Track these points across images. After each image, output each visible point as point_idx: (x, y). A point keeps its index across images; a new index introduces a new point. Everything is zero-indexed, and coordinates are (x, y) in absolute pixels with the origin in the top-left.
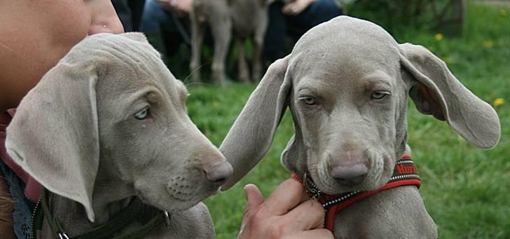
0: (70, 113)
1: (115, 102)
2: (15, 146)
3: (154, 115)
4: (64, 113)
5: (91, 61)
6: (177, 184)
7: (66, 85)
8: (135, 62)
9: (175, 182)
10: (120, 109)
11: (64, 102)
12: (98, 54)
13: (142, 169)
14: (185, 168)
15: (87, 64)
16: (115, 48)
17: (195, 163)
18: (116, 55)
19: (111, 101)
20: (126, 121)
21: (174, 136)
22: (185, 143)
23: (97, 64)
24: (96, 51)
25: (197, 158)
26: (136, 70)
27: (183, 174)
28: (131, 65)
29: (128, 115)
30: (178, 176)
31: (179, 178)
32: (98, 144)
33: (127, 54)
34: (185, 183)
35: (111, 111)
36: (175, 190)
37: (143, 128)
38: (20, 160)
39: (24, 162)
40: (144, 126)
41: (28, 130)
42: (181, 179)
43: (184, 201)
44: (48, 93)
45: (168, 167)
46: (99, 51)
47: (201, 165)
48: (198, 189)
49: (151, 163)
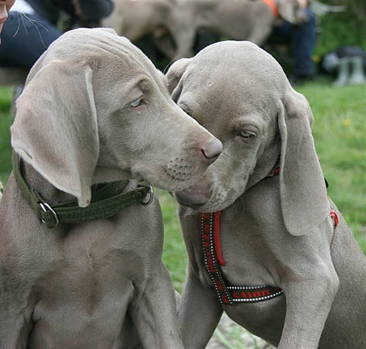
0: (69, 109)
1: (109, 93)
2: (24, 145)
3: (146, 102)
4: (63, 109)
5: (83, 57)
6: (176, 165)
7: (62, 82)
8: (125, 54)
9: (174, 163)
10: (116, 99)
11: (62, 99)
12: (88, 49)
13: (139, 154)
14: (183, 149)
15: (79, 59)
16: (102, 42)
17: (191, 143)
18: (104, 49)
19: (106, 92)
20: (122, 109)
21: (168, 119)
22: (178, 126)
23: (89, 58)
24: (85, 45)
25: (192, 138)
26: (127, 61)
27: (181, 155)
28: (122, 56)
29: (124, 104)
30: (176, 157)
31: (177, 159)
32: (97, 135)
33: (116, 47)
34: (184, 164)
35: (107, 102)
36: (175, 171)
37: (138, 115)
38: (30, 158)
39: (34, 160)
40: (139, 112)
41: (32, 129)
42: (179, 160)
43: (183, 180)
44: (46, 91)
45: (165, 150)
46: (88, 45)
47: (198, 144)
48: (197, 168)
49: (148, 147)
